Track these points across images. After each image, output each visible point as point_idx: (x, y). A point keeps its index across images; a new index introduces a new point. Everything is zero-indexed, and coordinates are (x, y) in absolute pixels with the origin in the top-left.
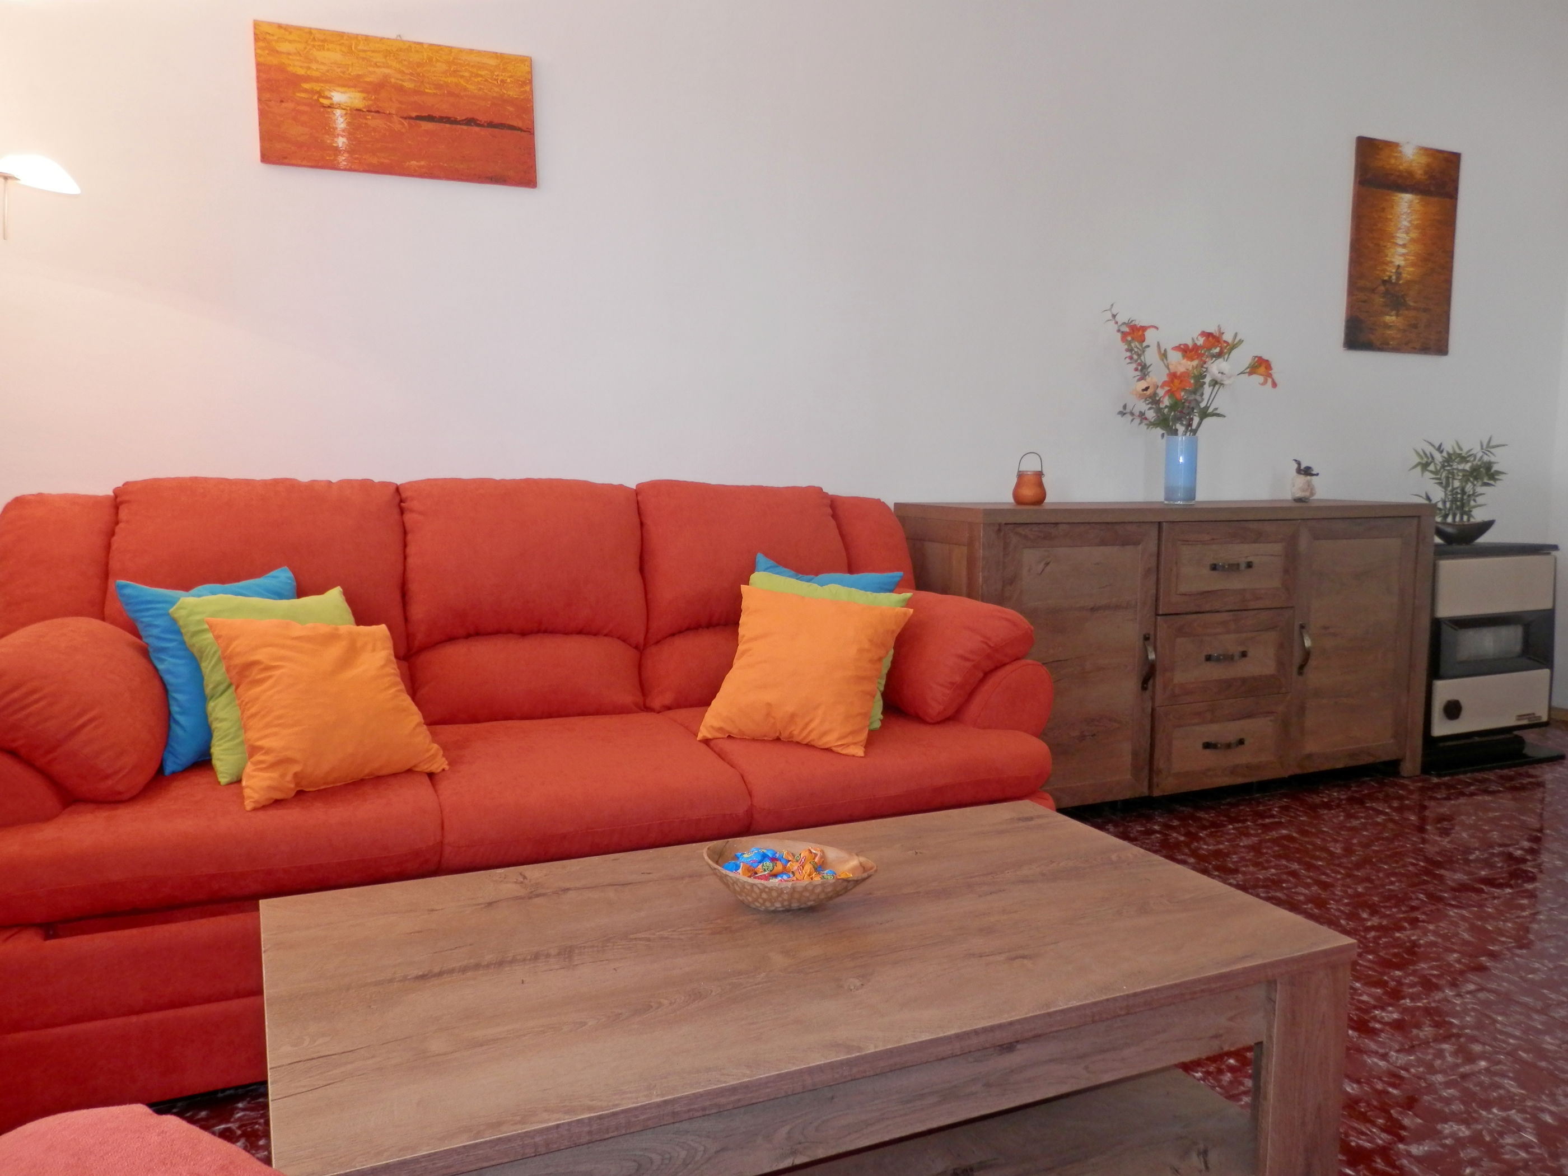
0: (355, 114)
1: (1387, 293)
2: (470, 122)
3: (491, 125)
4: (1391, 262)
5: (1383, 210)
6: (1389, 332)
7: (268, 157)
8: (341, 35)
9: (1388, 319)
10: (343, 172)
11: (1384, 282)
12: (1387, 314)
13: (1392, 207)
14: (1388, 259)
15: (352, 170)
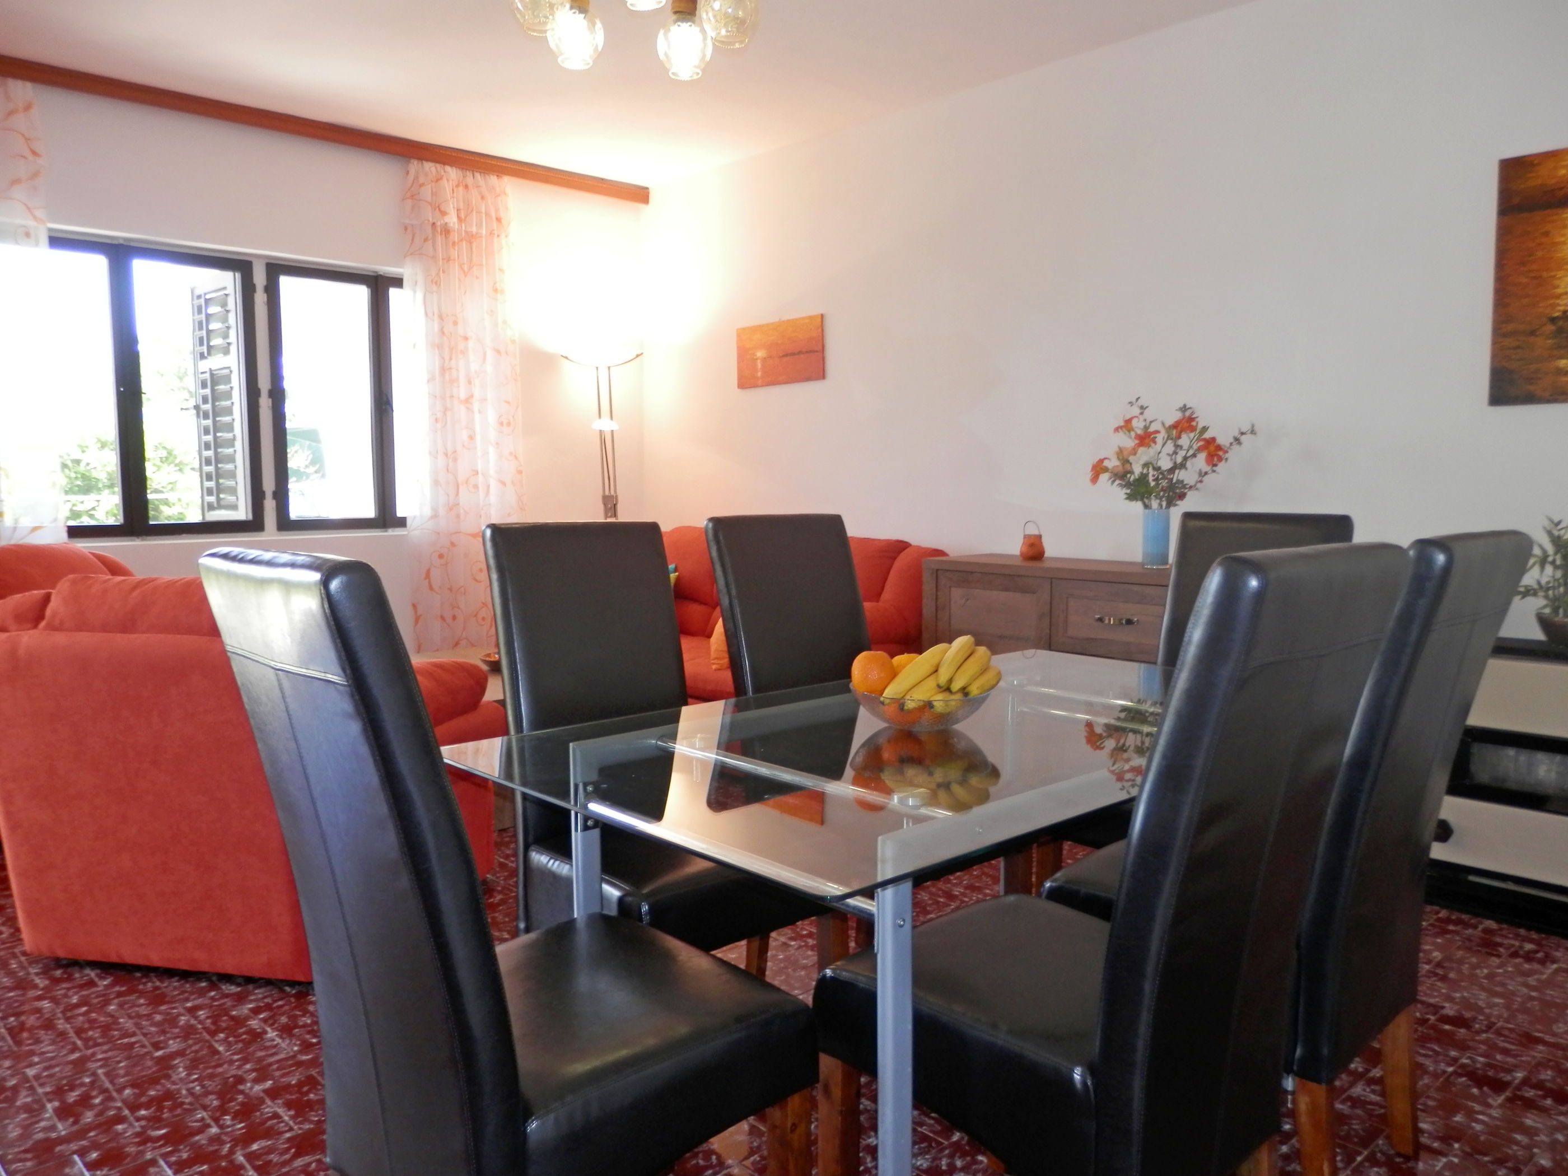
0: (764, 360)
1: (1560, 331)
2: (800, 353)
3: (808, 352)
5: (1547, 234)
6: (1565, 379)
7: (739, 387)
8: (760, 326)
9: (1563, 363)
10: (761, 388)
11: (1553, 320)
12: (1561, 358)
14: (1559, 291)
15: (763, 386)
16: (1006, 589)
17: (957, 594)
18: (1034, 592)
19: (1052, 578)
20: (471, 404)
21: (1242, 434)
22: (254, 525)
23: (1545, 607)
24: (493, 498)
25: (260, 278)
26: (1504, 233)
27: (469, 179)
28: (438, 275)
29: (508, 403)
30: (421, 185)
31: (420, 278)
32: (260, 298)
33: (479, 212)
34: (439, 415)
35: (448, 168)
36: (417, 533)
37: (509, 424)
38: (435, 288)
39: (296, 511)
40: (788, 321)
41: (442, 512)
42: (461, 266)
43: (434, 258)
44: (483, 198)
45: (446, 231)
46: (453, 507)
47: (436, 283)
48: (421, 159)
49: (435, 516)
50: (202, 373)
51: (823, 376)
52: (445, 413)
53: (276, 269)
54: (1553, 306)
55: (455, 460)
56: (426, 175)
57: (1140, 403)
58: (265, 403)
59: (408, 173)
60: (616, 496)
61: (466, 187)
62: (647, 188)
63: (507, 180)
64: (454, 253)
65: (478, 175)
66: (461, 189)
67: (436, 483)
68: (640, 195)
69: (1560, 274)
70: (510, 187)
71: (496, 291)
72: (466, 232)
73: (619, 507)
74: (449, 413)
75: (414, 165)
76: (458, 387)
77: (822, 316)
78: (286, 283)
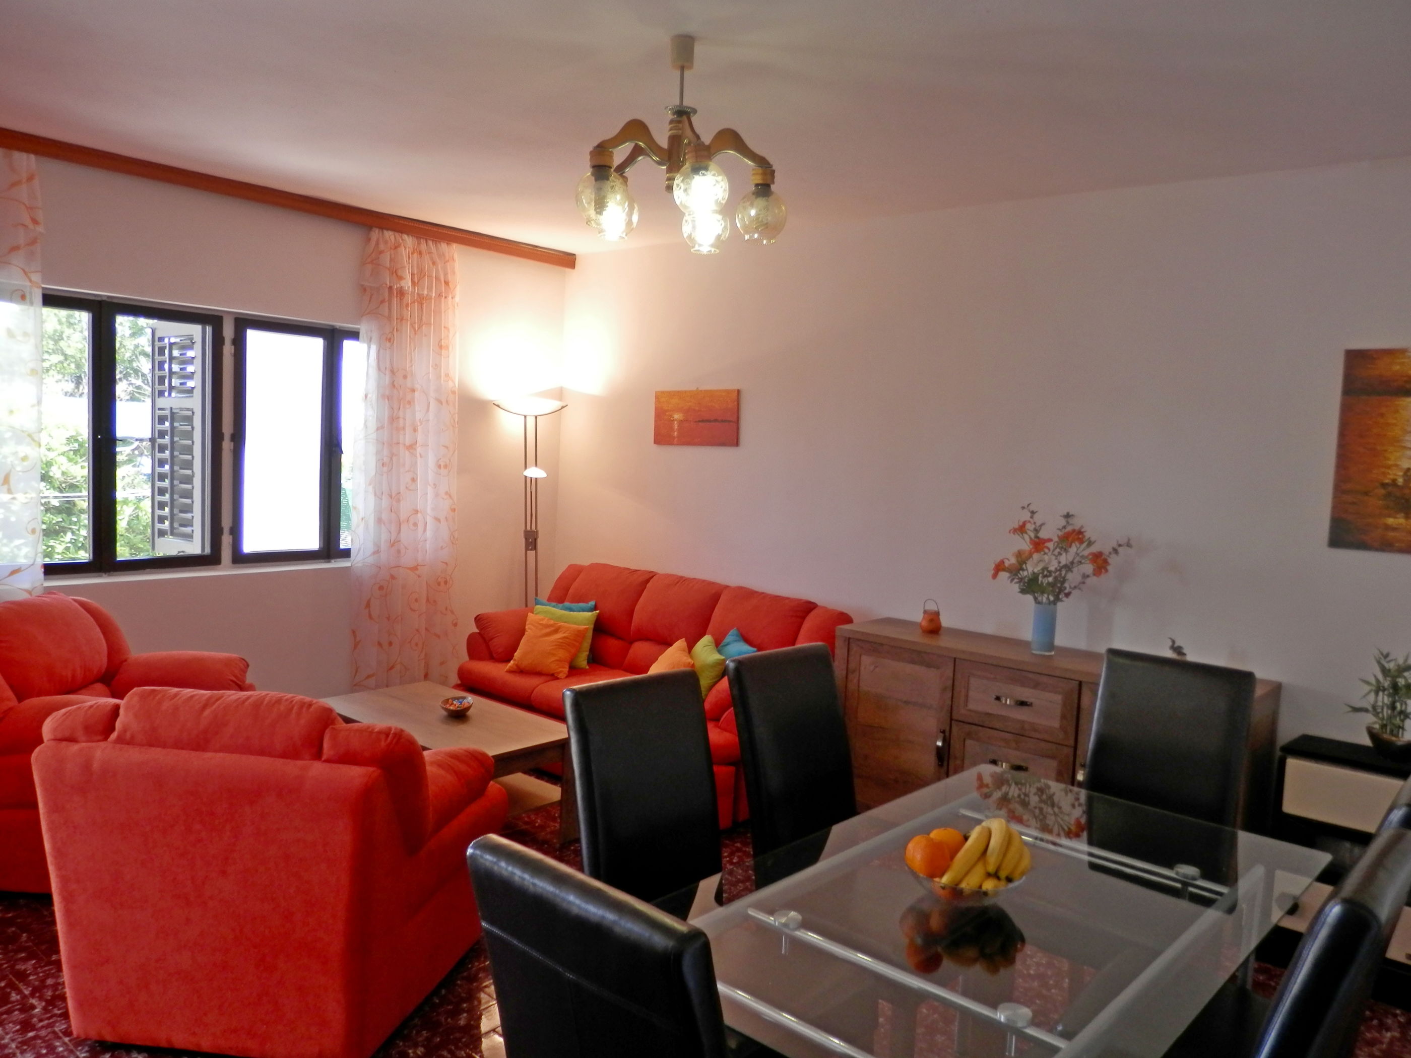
0: (681, 422)
1: (1389, 494)
2: (716, 420)
3: (722, 421)
4: (1396, 465)
5: (1382, 415)
6: (1392, 534)
7: (655, 442)
8: (678, 392)
9: (1390, 521)
10: (675, 446)
11: (1384, 485)
12: (1389, 516)
13: (1397, 411)
14: (1390, 463)
15: (678, 445)
16: (913, 662)
17: (867, 661)
18: (938, 668)
19: (955, 659)
20: (415, 449)
21: (1120, 545)
22: (211, 559)
23: (1375, 723)
24: (429, 534)
25: (228, 332)
26: (1346, 410)
27: (423, 247)
28: (392, 332)
29: (447, 447)
30: (381, 252)
31: (375, 336)
32: (228, 350)
33: (430, 276)
34: (386, 460)
35: (405, 237)
36: (360, 565)
37: (446, 466)
38: (388, 344)
39: (249, 546)
40: (706, 391)
41: (383, 547)
42: (412, 326)
43: (389, 318)
44: (434, 263)
45: (401, 293)
46: (394, 543)
47: (390, 340)
48: (382, 228)
49: (377, 552)
50: (160, 409)
51: (736, 442)
52: (391, 459)
53: (243, 323)
54: (1384, 474)
55: (398, 501)
56: (386, 242)
57: (1032, 508)
58: (227, 446)
59: (369, 240)
60: (537, 532)
61: (420, 253)
62: (574, 255)
63: (455, 246)
64: (407, 314)
65: (430, 243)
66: (415, 255)
67: (379, 521)
68: (567, 260)
69: (1391, 449)
70: (457, 253)
71: (441, 347)
72: (418, 294)
73: (539, 541)
74: (394, 458)
75: (375, 234)
76: (405, 435)
77: (739, 391)
78: (253, 337)
